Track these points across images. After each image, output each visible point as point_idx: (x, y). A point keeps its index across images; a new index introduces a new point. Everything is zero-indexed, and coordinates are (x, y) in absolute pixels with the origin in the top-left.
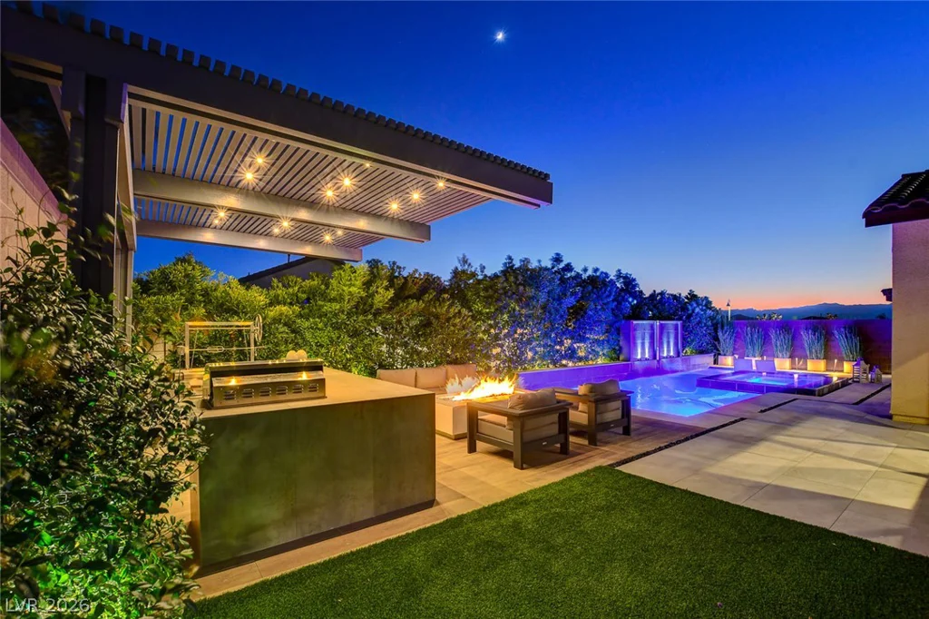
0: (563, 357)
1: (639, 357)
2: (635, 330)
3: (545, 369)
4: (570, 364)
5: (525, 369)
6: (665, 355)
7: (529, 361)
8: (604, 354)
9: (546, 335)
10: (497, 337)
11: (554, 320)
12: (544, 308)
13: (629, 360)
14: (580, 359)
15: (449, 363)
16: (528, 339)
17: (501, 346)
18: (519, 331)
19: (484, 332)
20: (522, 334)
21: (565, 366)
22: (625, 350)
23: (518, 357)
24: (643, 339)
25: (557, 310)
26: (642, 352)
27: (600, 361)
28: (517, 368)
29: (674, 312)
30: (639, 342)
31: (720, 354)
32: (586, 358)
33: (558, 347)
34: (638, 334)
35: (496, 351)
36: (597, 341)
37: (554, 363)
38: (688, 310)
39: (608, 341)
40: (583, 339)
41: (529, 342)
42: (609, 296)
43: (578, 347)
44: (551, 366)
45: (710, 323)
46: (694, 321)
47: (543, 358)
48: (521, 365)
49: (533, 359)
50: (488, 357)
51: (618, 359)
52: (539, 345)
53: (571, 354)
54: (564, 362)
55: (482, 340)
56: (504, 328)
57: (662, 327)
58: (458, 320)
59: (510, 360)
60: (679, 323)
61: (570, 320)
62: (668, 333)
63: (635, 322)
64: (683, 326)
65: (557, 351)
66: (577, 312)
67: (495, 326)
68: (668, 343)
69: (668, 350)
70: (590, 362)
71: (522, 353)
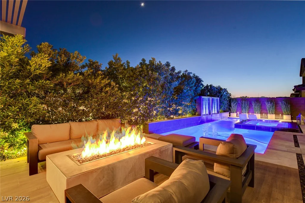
0: (171, 114)
1: (204, 114)
2: (203, 101)
3: (162, 120)
4: (175, 117)
5: (152, 121)
6: (214, 113)
7: (154, 116)
8: (190, 112)
9: (163, 102)
10: (135, 102)
11: (167, 93)
12: (162, 87)
13: (201, 115)
14: (179, 115)
15: (103, 118)
16: (154, 104)
17: (138, 107)
18: (149, 99)
19: (128, 98)
20: (150, 101)
21: (172, 118)
22: (198, 110)
23: (148, 114)
24: (206, 105)
25: (169, 89)
26: (205, 111)
27: (188, 116)
28: (147, 120)
29: (216, 94)
30: (204, 106)
31: (231, 112)
32: (182, 114)
33: (169, 109)
34: (204, 102)
35: (135, 110)
36: (187, 106)
37: (168, 117)
38: (221, 93)
39: (192, 106)
40: (181, 105)
41: (154, 105)
42: (192, 83)
43: (179, 109)
44: (166, 119)
45: (228, 99)
46: (223, 97)
47: (161, 114)
48: (150, 118)
49: (156, 115)
50: (130, 114)
51: (195, 114)
52: (160, 107)
53: (176, 112)
54: (172, 116)
55: (126, 103)
56: (140, 96)
57: (213, 100)
58: (108, 89)
59: (144, 116)
60: (218, 98)
61: (174, 95)
62: (215, 103)
63: (203, 97)
64: (220, 100)
65: (169, 111)
66: (179, 91)
67: (134, 95)
68: (215, 107)
69: (214, 111)
70: (184, 116)
71: (150, 112)
